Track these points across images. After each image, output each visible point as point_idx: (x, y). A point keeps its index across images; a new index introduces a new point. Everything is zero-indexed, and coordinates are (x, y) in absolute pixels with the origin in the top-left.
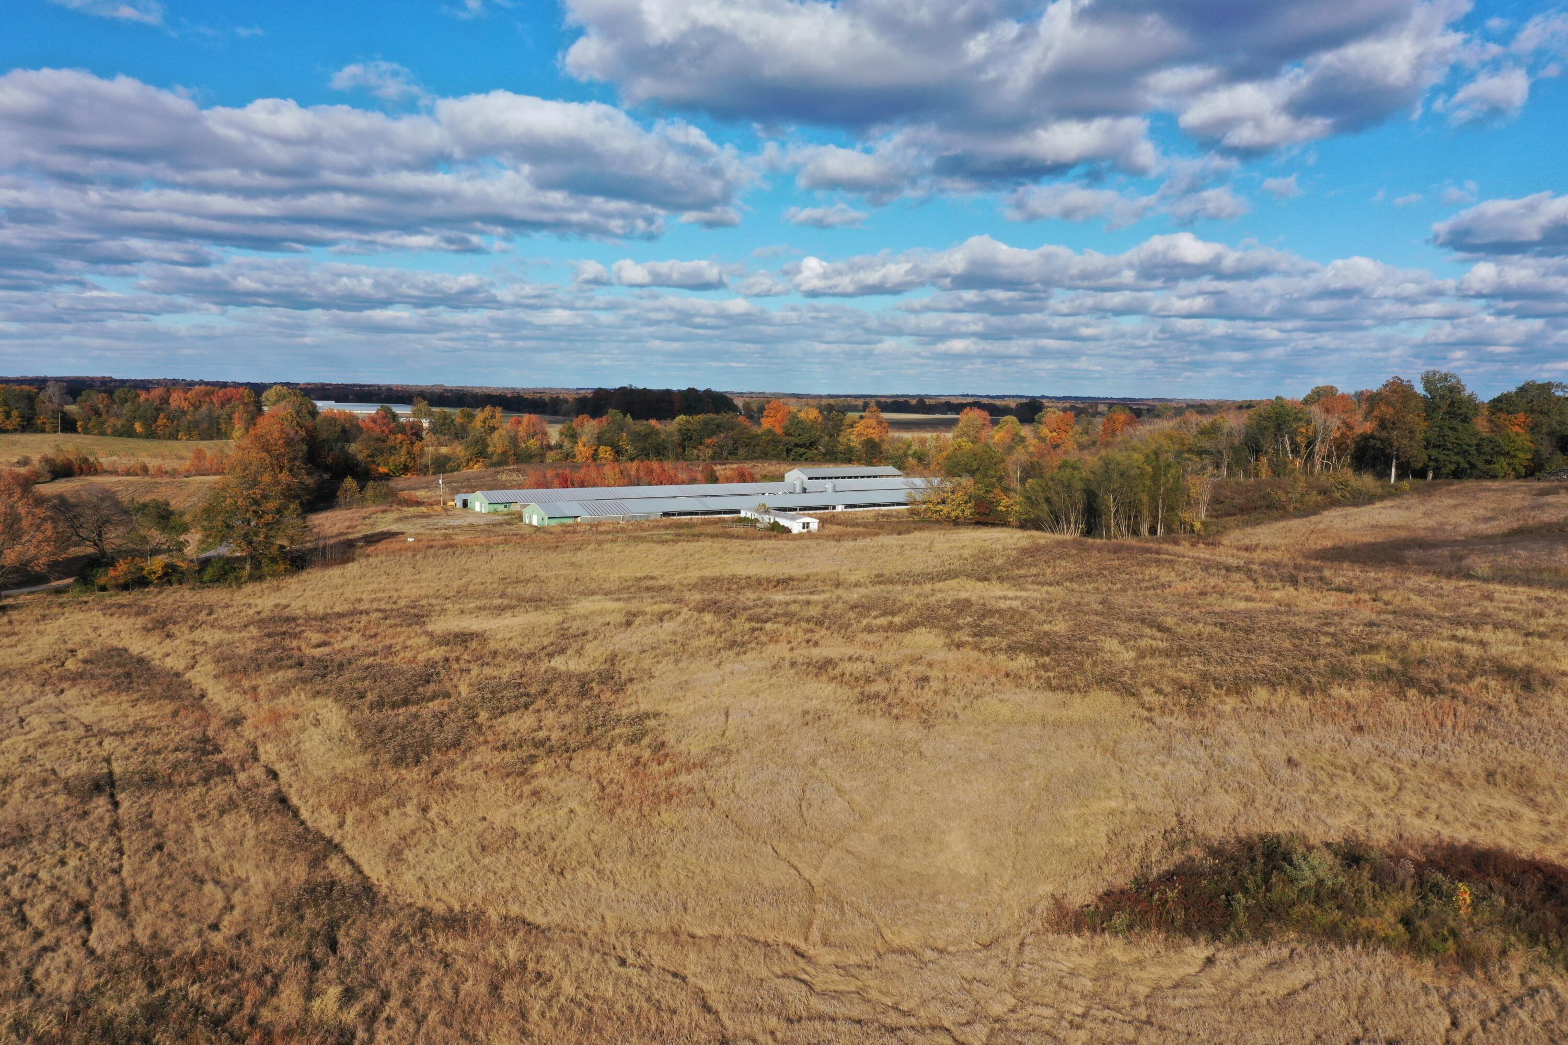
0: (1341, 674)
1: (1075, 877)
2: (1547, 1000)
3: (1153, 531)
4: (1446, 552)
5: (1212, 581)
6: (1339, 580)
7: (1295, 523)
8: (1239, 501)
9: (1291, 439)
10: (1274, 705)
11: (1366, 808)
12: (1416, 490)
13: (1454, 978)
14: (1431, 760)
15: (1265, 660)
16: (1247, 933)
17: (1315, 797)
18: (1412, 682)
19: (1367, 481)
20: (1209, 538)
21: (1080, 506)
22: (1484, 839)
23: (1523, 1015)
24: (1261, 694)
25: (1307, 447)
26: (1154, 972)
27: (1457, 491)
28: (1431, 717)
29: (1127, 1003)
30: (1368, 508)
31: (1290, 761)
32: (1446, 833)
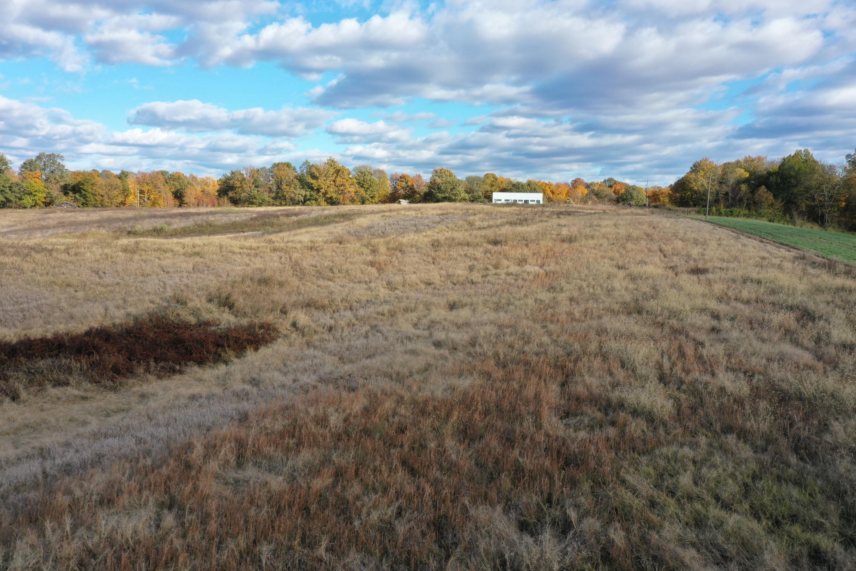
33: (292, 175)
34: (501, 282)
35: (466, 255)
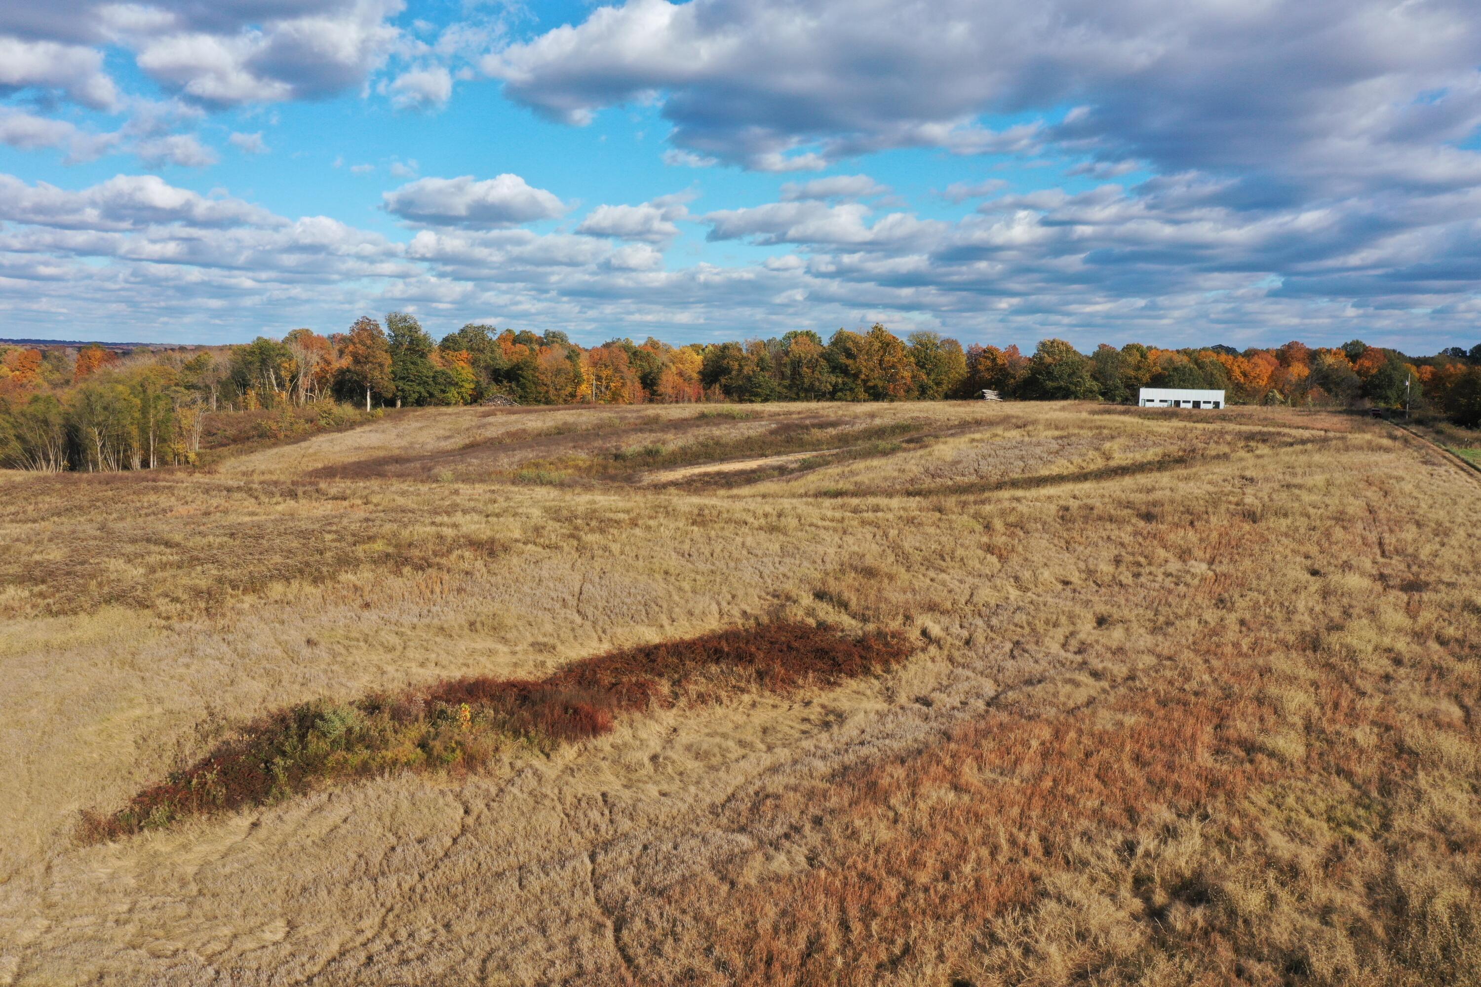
0: (346, 562)
1: (103, 788)
2: (530, 775)
3: (145, 464)
4: (418, 464)
5: (215, 502)
6: (333, 491)
7: (287, 449)
8: (231, 432)
9: (276, 373)
10: (291, 597)
11: (379, 668)
12: (388, 416)
13: (463, 779)
14: (427, 621)
15: (277, 559)
16: (288, 790)
17: (335, 668)
18: (406, 561)
19: (347, 410)
20: (205, 465)
21: (60, 442)
22: (473, 673)
23: (515, 790)
24: (277, 589)
25: (291, 381)
26: (201, 850)
27: (421, 416)
28: (423, 587)
29: (175, 885)
30: (350, 433)
31: (309, 642)
32: (444, 675)
33: (815, 351)
34: (1157, 586)
35: (1109, 538)
